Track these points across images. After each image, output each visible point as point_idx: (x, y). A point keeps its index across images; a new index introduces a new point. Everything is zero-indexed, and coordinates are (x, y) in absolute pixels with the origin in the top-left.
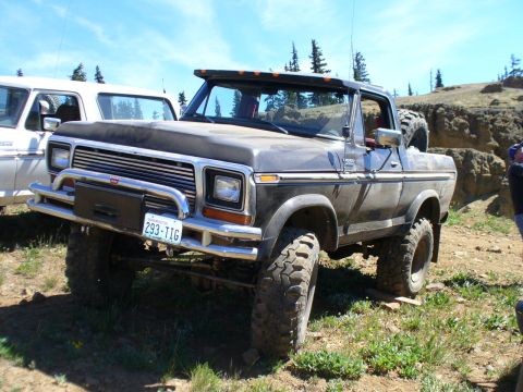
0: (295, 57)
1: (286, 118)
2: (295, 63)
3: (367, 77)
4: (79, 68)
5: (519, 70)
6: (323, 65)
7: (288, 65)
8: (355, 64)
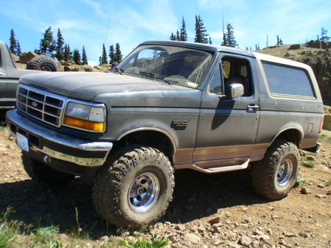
0: (184, 26)
2: (183, 29)
3: (234, 40)
4: (49, 29)
5: (326, 37)
6: (203, 31)
7: (180, 31)
8: (226, 31)
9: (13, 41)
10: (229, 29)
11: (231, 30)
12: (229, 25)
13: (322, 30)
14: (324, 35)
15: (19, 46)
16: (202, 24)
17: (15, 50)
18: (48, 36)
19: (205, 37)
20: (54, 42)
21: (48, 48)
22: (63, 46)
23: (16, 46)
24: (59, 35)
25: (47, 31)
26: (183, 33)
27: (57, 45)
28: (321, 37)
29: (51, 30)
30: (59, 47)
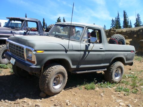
0: (118, 15)
1: (112, 31)
2: (118, 17)
3: (140, 21)
6: (127, 17)
7: (116, 18)
8: (137, 17)
10: (138, 16)
11: (139, 16)
12: (138, 14)
16: (126, 14)
19: (128, 20)
23: (45, 26)
25: (58, 19)
26: (119, 18)
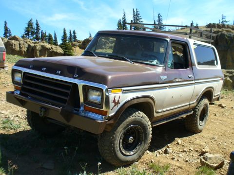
5: (225, 21)
9: (6, 29)
13: (223, 16)
14: (224, 20)
15: (10, 32)
17: (8, 35)
18: (30, 24)
20: (34, 29)
21: (30, 33)
22: (40, 31)
24: (37, 24)
27: (36, 31)
28: (221, 21)
29: (32, 21)
30: (37, 32)
